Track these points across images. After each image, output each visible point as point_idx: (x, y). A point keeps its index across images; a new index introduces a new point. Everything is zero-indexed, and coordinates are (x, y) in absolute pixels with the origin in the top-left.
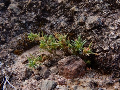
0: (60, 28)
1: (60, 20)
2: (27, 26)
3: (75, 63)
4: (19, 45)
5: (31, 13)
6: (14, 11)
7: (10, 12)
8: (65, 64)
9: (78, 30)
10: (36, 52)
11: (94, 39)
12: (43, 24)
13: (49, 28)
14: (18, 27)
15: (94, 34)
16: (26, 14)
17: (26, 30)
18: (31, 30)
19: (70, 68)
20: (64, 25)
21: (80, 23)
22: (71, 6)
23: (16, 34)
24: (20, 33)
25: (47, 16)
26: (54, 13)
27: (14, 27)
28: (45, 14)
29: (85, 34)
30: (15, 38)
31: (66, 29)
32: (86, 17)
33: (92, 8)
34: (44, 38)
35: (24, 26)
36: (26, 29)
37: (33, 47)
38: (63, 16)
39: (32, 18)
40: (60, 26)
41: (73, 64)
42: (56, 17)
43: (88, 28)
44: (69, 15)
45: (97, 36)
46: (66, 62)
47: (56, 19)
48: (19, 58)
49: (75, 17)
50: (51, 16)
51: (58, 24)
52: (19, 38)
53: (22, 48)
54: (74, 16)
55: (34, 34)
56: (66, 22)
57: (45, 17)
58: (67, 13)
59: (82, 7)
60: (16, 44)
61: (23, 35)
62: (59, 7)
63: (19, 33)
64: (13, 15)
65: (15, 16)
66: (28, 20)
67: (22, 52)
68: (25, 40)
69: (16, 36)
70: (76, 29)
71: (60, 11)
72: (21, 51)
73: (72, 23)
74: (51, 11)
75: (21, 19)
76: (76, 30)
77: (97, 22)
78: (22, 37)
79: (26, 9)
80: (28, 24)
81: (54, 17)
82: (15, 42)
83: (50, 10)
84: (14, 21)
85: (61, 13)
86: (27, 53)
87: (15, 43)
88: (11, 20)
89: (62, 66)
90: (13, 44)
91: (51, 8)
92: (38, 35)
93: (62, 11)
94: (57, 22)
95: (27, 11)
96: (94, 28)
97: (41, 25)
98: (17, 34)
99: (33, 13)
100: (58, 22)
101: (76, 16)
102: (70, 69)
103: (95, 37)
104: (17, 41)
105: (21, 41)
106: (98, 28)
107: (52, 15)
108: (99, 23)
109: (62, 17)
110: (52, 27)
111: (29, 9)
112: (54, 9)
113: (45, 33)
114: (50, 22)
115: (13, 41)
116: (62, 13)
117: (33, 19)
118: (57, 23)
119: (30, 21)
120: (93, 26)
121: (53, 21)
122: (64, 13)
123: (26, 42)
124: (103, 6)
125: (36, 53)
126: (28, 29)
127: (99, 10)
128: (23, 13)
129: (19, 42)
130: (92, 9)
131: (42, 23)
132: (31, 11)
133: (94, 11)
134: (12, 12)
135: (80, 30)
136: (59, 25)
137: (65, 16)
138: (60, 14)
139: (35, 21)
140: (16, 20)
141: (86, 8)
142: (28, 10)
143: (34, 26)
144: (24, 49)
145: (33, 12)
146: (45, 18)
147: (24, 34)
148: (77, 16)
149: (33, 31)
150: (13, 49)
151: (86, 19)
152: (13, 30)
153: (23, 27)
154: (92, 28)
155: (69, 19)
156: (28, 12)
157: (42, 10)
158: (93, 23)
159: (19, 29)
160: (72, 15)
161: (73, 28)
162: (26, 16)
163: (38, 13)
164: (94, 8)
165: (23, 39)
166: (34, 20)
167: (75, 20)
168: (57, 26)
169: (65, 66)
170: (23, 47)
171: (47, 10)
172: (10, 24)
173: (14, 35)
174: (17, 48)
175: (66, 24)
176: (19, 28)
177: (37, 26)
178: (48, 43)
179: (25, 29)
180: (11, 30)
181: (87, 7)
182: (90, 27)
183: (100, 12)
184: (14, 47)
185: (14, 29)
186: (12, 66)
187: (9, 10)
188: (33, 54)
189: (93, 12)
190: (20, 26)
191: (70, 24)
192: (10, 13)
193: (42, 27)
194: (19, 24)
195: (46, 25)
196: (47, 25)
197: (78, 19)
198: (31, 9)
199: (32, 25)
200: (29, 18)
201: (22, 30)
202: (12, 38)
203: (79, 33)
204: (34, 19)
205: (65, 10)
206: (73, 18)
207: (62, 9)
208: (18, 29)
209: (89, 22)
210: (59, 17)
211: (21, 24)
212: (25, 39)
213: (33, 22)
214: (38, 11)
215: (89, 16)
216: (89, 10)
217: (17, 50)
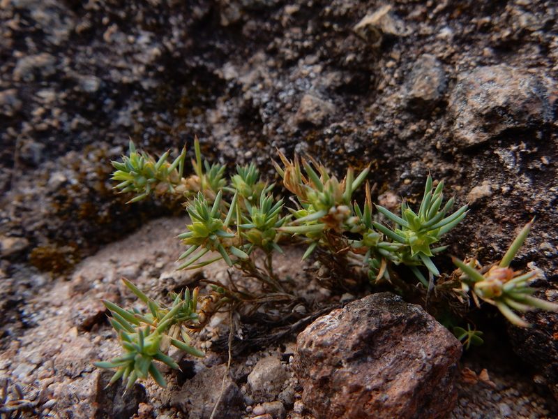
0: (295, 129)
1: (294, 81)
2: (106, 110)
3: (401, 350)
4: (59, 214)
5: (131, 38)
6: (32, 22)
7: (13, 24)
8: (342, 357)
9: (403, 143)
10: (160, 255)
11: (506, 203)
12: (200, 100)
13: (229, 127)
14: (56, 112)
15: (508, 175)
16: (101, 39)
17: (102, 132)
18: (127, 130)
19: (375, 383)
20: (318, 109)
21: (414, 101)
22: (363, 7)
23: (44, 151)
24: (68, 149)
25: (222, 59)
26: (261, 40)
27: (32, 109)
28: (211, 43)
29: (444, 168)
30: (39, 176)
31: (330, 136)
32: (448, 69)
33: (487, 19)
34: (205, 182)
35: (91, 107)
36: (100, 127)
37: (139, 227)
38: (312, 59)
39: (139, 63)
40: (298, 116)
41: (392, 357)
42: (271, 62)
43: (470, 137)
44: (349, 58)
45: (524, 183)
46: (350, 344)
47: (275, 74)
48: (61, 290)
49: (386, 69)
50: (243, 58)
51: (283, 105)
52: (58, 177)
53: (77, 233)
54: (381, 64)
55: (149, 162)
56: (329, 92)
57: (211, 59)
58: (334, 45)
59: (424, 16)
60: (44, 211)
61: (82, 157)
62: (290, 9)
63: (62, 146)
64: (30, 42)
65: (41, 49)
66: (114, 75)
67: (79, 258)
68: (97, 186)
69: (42, 160)
70: (391, 134)
71: (296, 31)
72: (70, 249)
73: (364, 102)
74: (245, 31)
75: (72, 65)
76: (391, 141)
77: (528, 101)
78: (77, 170)
79: (102, 12)
80: (114, 97)
81: (261, 62)
82: (35, 198)
83: (237, 26)
84: (31, 77)
85: (302, 40)
86: (106, 264)
87: (35, 206)
88: (18, 71)
89: (326, 371)
90: (26, 210)
91: (245, 10)
92: (171, 167)
93: (309, 29)
94: (281, 90)
95: (110, 24)
96: (508, 138)
97: (189, 106)
98: (52, 152)
99: (144, 38)
100: (282, 96)
101: (390, 64)
102: (377, 389)
103: (512, 188)
104: (50, 194)
105: (72, 193)
106: (532, 141)
107: (250, 55)
108: (537, 110)
109: (309, 68)
110: (249, 119)
111: (122, 14)
112: (265, 20)
113: (211, 152)
114: (237, 90)
115: (28, 191)
116: (306, 44)
117: (142, 69)
118: (277, 100)
119: (126, 79)
120: (503, 127)
121: (254, 85)
122: (317, 44)
123: (103, 201)
124: (550, 11)
125: (159, 265)
126: (113, 125)
127: (525, 32)
128: (89, 36)
129: (62, 199)
130: (486, 29)
131: (190, 93)
132: (135, 24)
133: (495, 37)
134: (20, 25)
135: (411, 144)
136: (289, 110)
137: (322, 58)
138: (294, 47)
139: (154, 84)
140: (45, 74)
141: (448, 20)
142: (114, 19)
143: (147, 111)
144: (87, 236)
145: (146, 28)
146: (210, 65)
147: (92, 156)
148: (399, 64)
149: (142, 139)
150: (25, 241)
151: (451, 81)
152: (27, 127)
153: (85, 114)
154: (494, 139)
155: (348, 79)
156: (114, 28)
157: (196, 19)
158: (505, 109)
159: (61, 124)
160: (366, 55)
161: (371, 129)
162: (105, 51)
163: (171, 36)
164: (496, 21)
165: (83, 180)
166: (145, 77)
167: (381, 86)
168: (280, 113)
169: (346, 369)
170: (81, 228)
171: (225, 22)
172: (10, 92)
173: (31, 159)
174: (51, 235)
175: (329, 104)
176: (64, 118)
177: (163, 111)
178: (234, 214)
179: (97, 125)
180: (18, 128)
181: (456, 14)
182: (486, 129)
183: (534, 43)
184: (30, 228)
185: (34, 120)
186: (14, 344)
187: (9, 14)
188: (141, 268)
189: (490, 44)
190: (70, 108)
191: (353, 109)
192: (9, 28)
193: (195, 115)
194: (63, 95)
195: (212, 105)
196: (223, 109)
197: (400, 81)
198: (131, 15)
199: (136, 106)
200: (121, 63)
201: (76, 132)
202: (19, 174)
203: (411, 159)
204: (149, 68)
205: (324, 29)
206: (370, 72)
207: (310, 22)
208: (54, 123)
209: (478, 103)
210: (293, 63)
211: (74, 96)
212: (94, 180)
213: (141, 89)
214: (170, 27)
215: (467, 67)
216: (467, 31)
217: (45, 247)
